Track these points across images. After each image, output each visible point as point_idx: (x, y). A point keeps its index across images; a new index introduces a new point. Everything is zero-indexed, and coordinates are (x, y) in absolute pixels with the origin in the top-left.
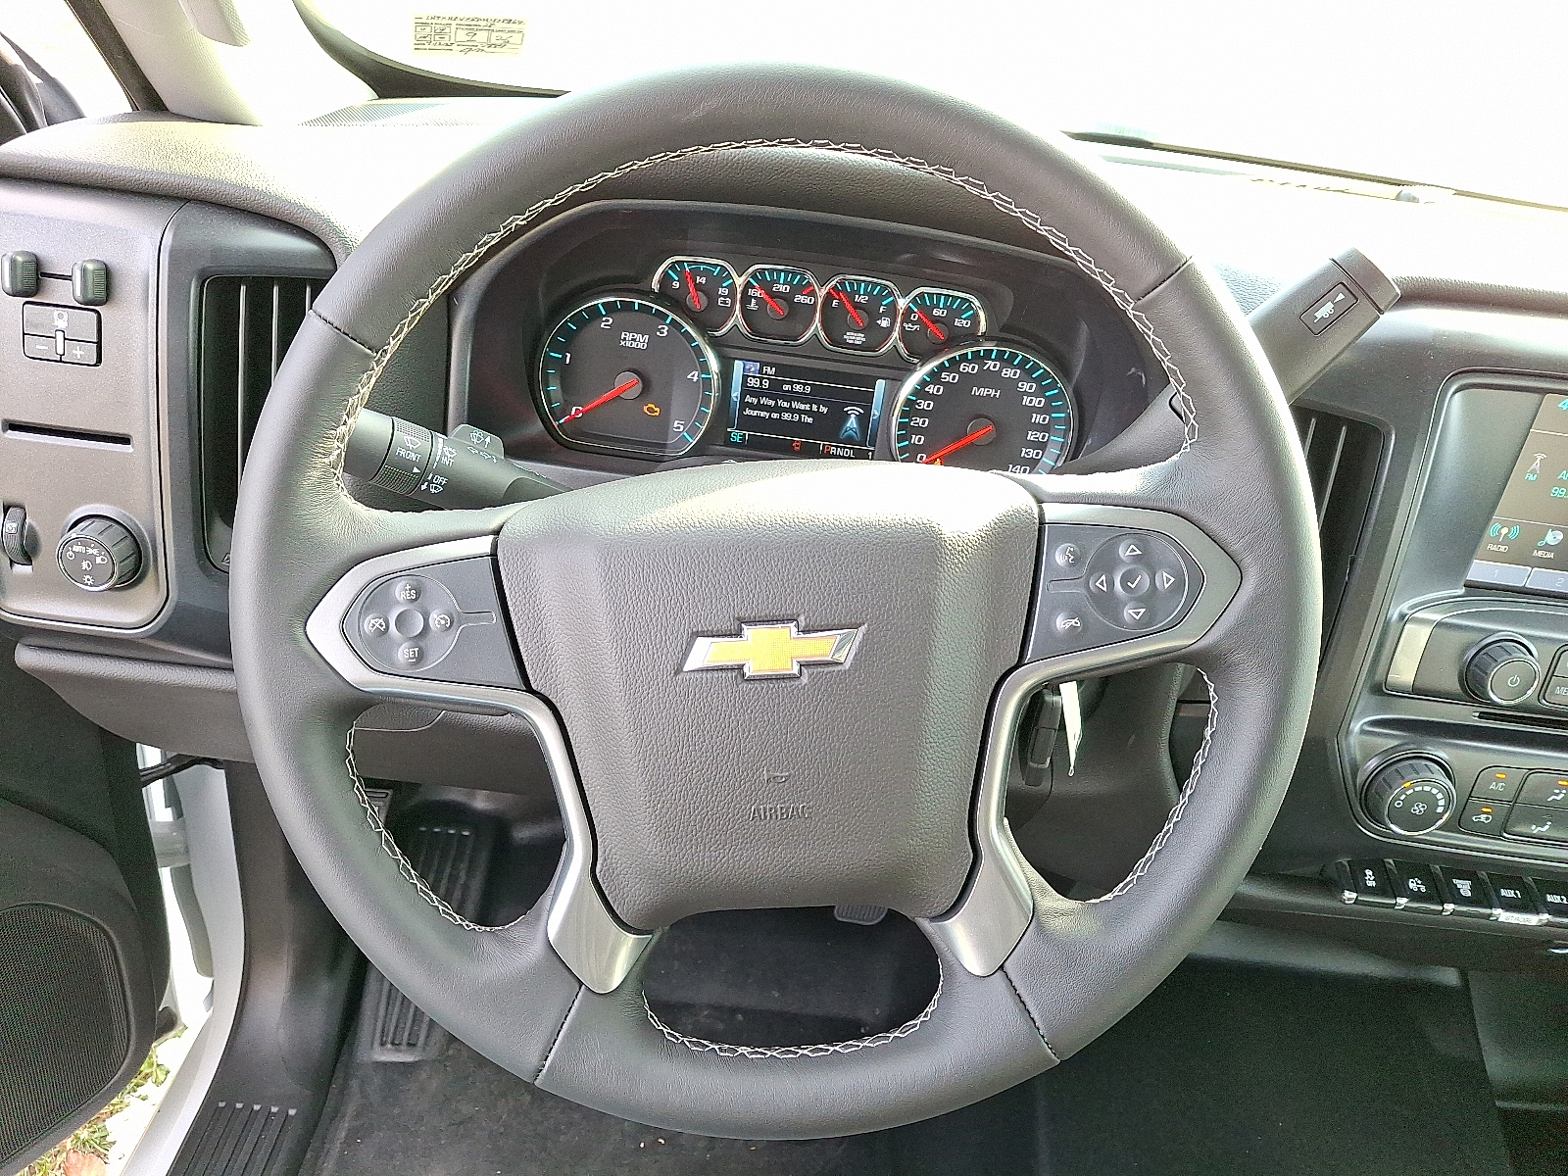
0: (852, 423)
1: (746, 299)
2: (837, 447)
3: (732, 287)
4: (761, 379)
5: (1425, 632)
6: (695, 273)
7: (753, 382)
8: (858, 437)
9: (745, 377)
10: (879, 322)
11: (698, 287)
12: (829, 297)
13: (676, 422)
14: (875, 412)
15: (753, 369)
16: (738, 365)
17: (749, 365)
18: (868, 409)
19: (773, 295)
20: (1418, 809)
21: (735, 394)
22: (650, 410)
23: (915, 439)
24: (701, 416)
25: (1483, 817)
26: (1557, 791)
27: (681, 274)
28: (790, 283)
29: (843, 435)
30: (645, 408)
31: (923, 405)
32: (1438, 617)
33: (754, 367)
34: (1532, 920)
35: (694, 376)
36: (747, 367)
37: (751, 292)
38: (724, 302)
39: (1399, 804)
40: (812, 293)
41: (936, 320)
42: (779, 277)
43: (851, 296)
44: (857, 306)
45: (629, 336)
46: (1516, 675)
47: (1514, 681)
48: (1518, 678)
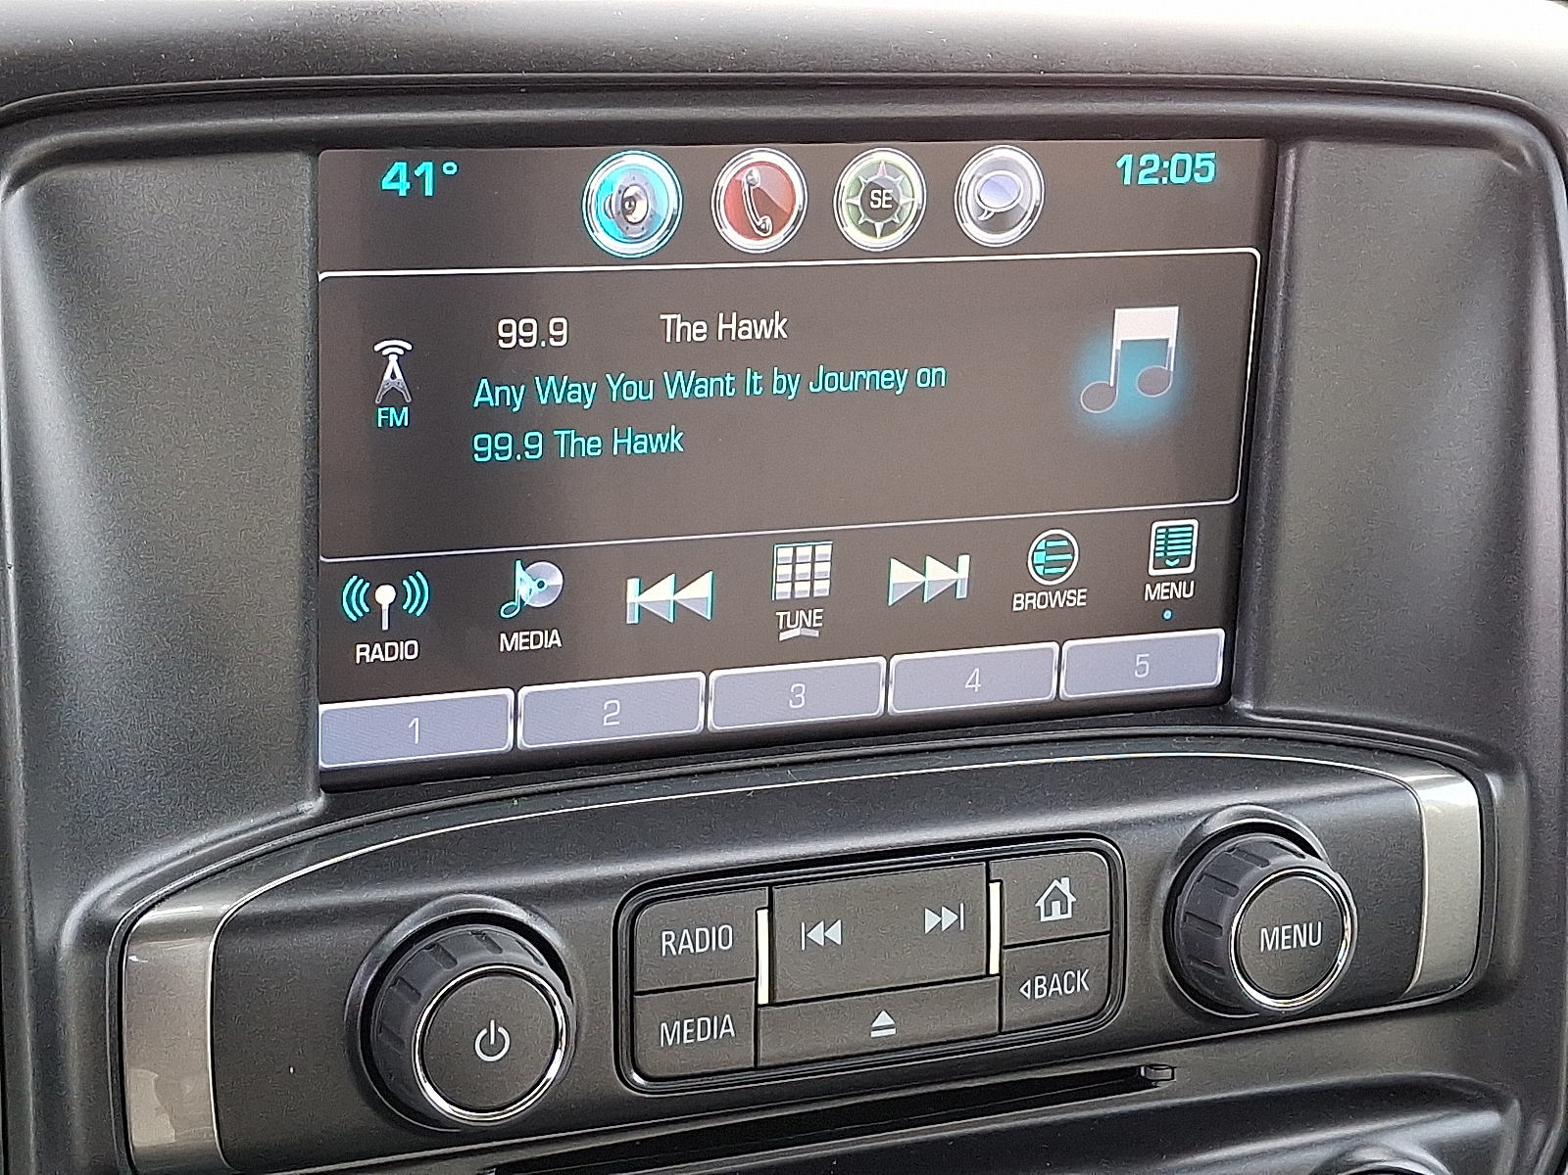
32: (221, 906)
46: (492, 1022)
47: (492, 1042)
48: (501, 1030)
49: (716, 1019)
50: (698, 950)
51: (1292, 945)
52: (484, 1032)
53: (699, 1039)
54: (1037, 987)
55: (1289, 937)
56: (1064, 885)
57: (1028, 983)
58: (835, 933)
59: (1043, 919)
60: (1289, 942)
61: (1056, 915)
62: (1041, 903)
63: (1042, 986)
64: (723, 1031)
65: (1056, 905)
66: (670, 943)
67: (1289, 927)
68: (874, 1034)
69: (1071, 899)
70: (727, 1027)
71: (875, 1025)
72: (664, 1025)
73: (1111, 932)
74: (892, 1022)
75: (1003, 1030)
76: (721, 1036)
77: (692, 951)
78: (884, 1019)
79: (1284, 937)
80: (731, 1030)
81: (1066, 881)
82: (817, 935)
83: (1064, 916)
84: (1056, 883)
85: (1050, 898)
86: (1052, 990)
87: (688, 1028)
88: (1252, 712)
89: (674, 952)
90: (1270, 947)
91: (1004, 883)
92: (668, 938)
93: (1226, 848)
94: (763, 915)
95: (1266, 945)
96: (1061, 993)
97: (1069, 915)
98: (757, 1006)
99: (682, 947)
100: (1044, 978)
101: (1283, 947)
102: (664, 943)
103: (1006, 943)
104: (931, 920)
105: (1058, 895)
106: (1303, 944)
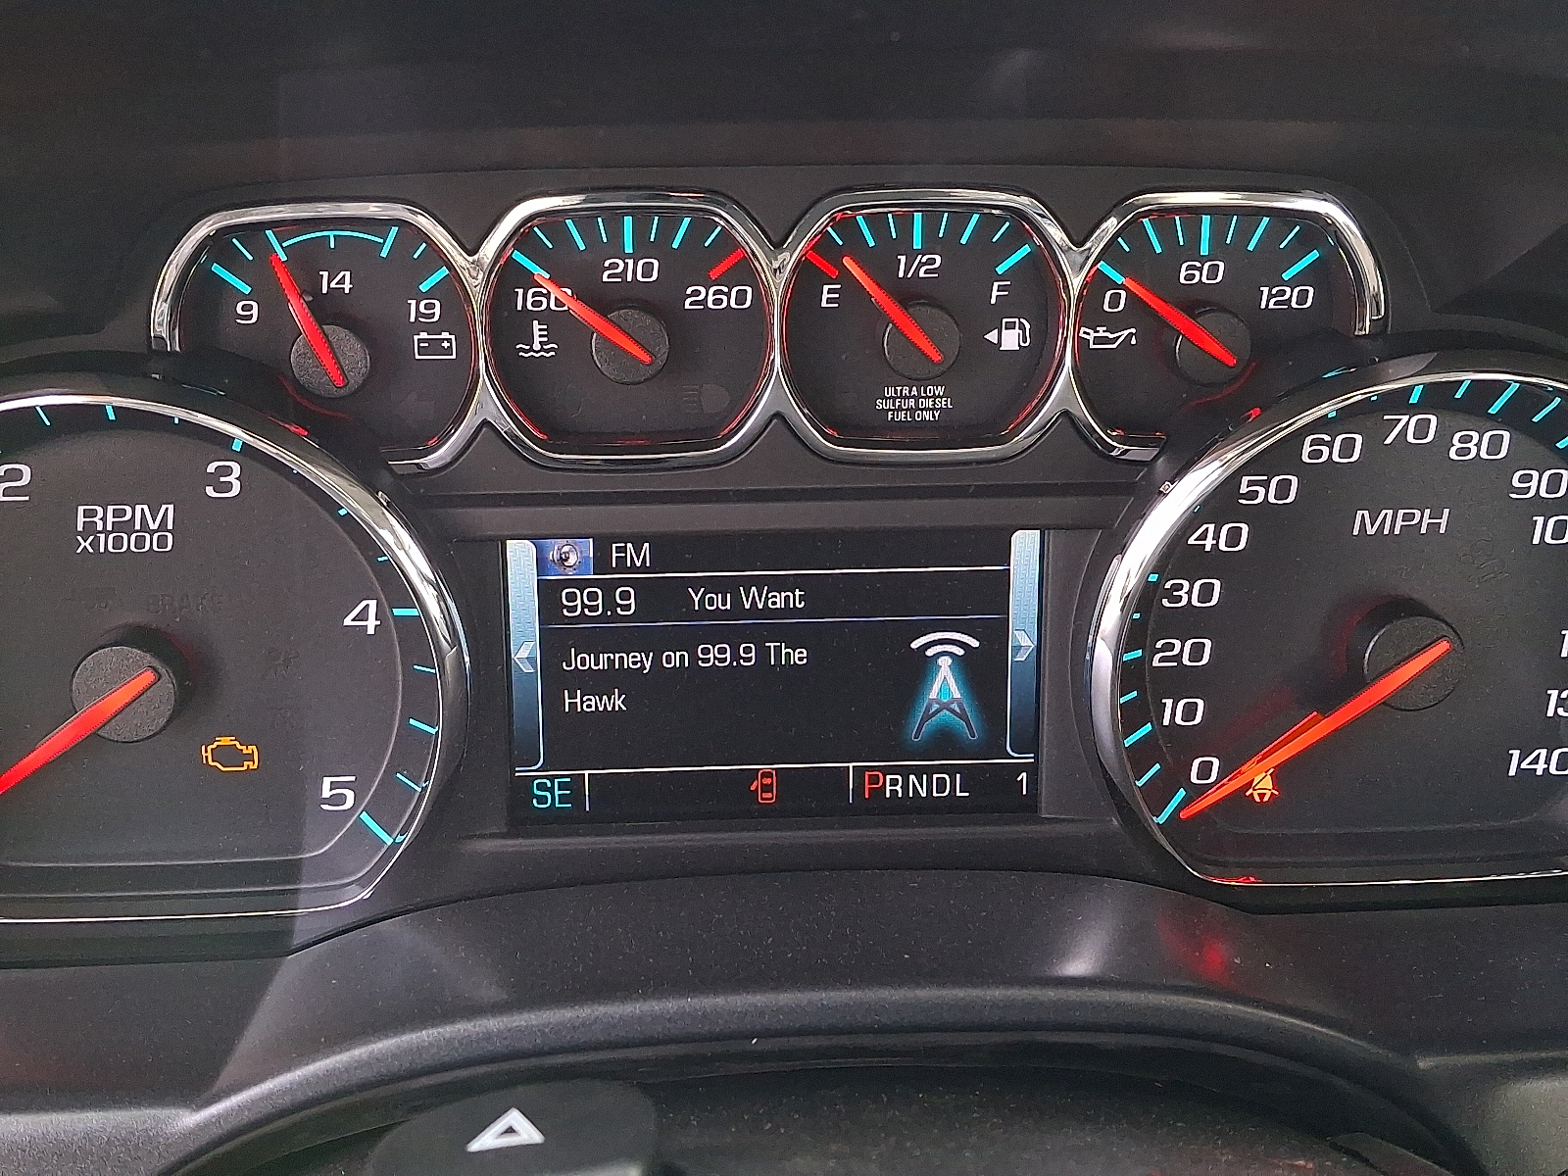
0: (945, 685)
1: (507, 324)
2: (905, 772)
3: (452, 291)
4: (609, 587)
6: (309, 261)
7: (578, 604)
8: (971, 729)
9: (549, 593)
10: (992, 336)
11: (327, 310)
12: (806, 278)
13: (327, 781)
14: (1022, 638)
15: (572, 560)
16: (520, 555)
17: (555, 548)
18: (996, 634)
19: (603, 300)
21: (525, 648)
22: (226, 755)
23: (1173, 712)
24: (412, 748)
27: (261, 272)
28: (660, 248)
29: (918, 729)
30: (207, 753)
31: (1189, 593)
33: (577, 554)
35: (367, 616)
36: (553, 555)
37: (525, 299)
38: (435, 346)
40: (744, 271)
41: (1196, 302)
42: (616, 234)
43: (880, 263)
44: (909, 294)
45: (105, 516)
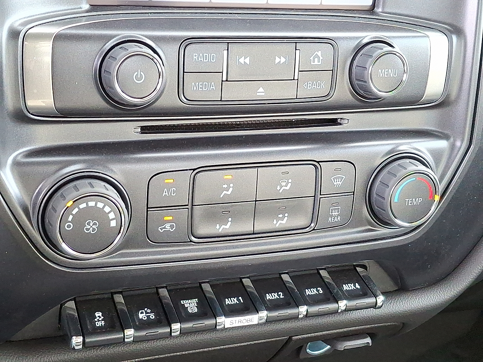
5: (46, 47)
20: (91, 227)
25: (168, 226)
26: (225, 186)
32: (55, 30)
34: (253, 319)
39: (69, 226)
46: (139, 70)
47: (139, 77)
48: (142, 73)
49: (209, 83)
50: (205, 61)
51: (388, 76)
52: (137, 73)
53: (204, 89)
54: (309, 85)
55: (387, 73)
56: (319, 53)
57: (306, 83)
58: (247, 61)
59: (312, 63)
60: (387, 75)
61: (316, 63)
62: (312, 58)
63: (310, 85)
64: (211, 87)
65: (316, 59)
66: (196, 58)
67: (388, 70)
68: (258, 94)
69: (321, 58)
70: (213, 86)
71: (258, 91)
72: (193, 83)
73: (332, 70)
74: (264, 91)
75: (298, 98)
76: (211, 89)
77: (203, 61)
78: (261, 90)
79: (386, 73)
80: (214, 88)
81: (320, 52)
82: (242, 60)
83: (319, 63)
84: (317, 52)
85: (315, 57)
86: (313, 86)
87: (201, 85)
88: (381, 12)
89: (197, 61)
90: (381, 76)
91: (301, 51)
92: (196, 56)
93: (370, 47)
94: (225, 52)
95: (380, 75)
96: (316, 88)
97: (320, 63)
98: (222, 81)
99: (200, 59)
100: (311, 82)
101: (385, 76)
102: (194, 57)
103: (300, 70)
104: (277, 60)
105: (317, 56)
106: (392, 76)
